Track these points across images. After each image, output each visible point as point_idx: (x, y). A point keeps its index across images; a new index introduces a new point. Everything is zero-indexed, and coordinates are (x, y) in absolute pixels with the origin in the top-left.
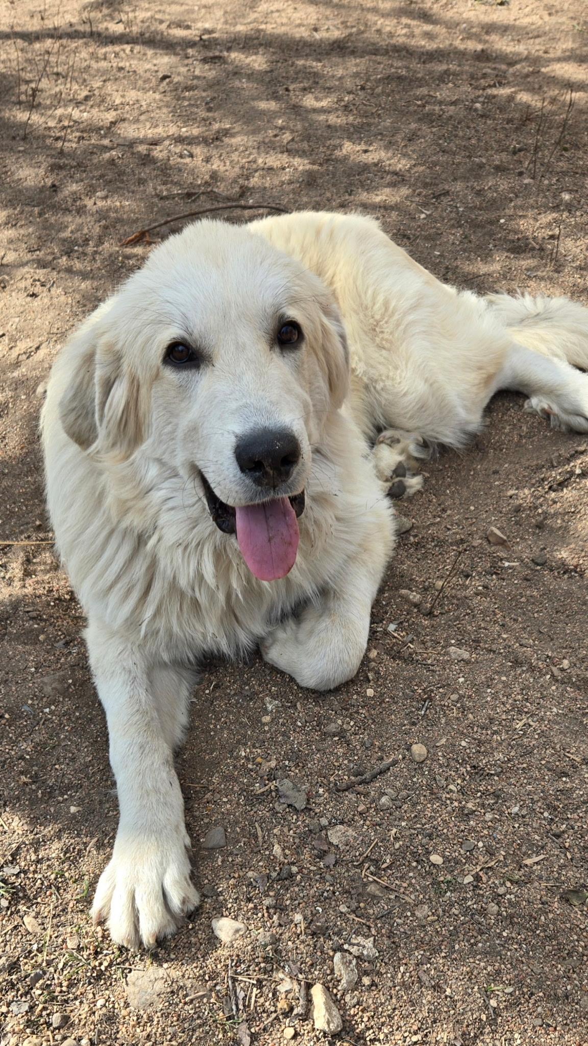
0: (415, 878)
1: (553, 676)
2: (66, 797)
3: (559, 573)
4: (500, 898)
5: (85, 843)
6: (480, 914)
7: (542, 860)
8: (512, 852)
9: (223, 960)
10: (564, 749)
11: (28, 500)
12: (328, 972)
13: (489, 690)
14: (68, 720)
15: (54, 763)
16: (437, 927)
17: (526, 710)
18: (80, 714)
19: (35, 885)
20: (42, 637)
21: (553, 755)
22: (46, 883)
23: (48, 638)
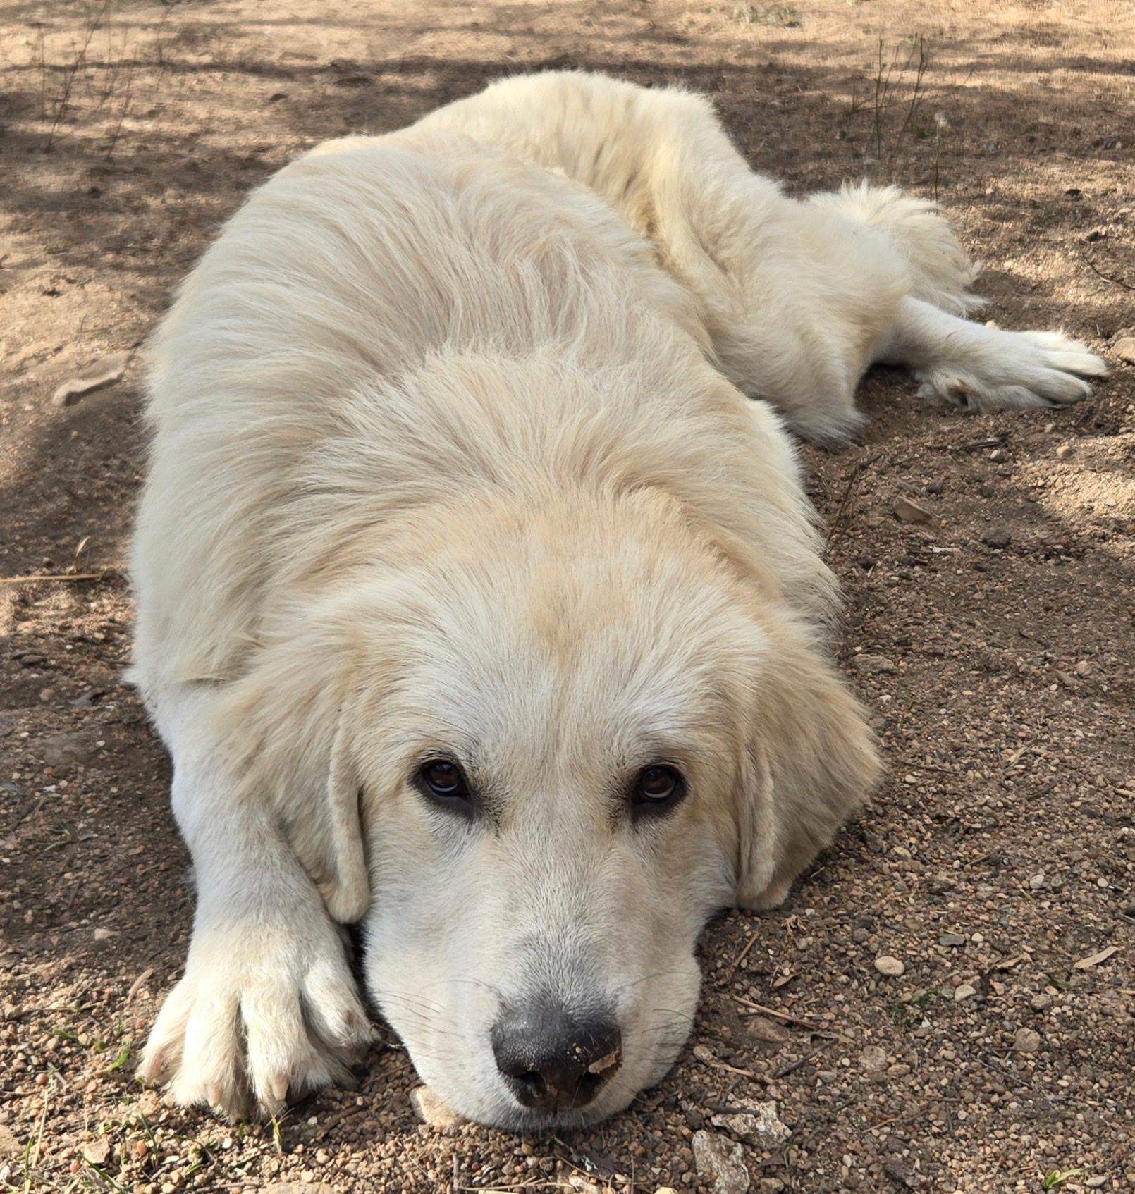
0: (849, 1003)
1: (1062, 685)
2: (84, 922)
3: (1036, 557)
4: (1040, 1015)
5: (124, 983)
6: (1002, 1052)
7: (1112, 956)
8: (1047, 948)
9: (438, 1161)
10: (1113, 783)
11: (30, 537)
12: (684, 1166)
13: (943, 711)
14: (92, 798)
15: (61, 869)
16: (913, 1083)
17: (1021, 734)
18: (120, 790)
19: (10, 1064)
20: (45, 694)
21: (1092, 793)
22: (35, 1060)
23: (58, 693)
